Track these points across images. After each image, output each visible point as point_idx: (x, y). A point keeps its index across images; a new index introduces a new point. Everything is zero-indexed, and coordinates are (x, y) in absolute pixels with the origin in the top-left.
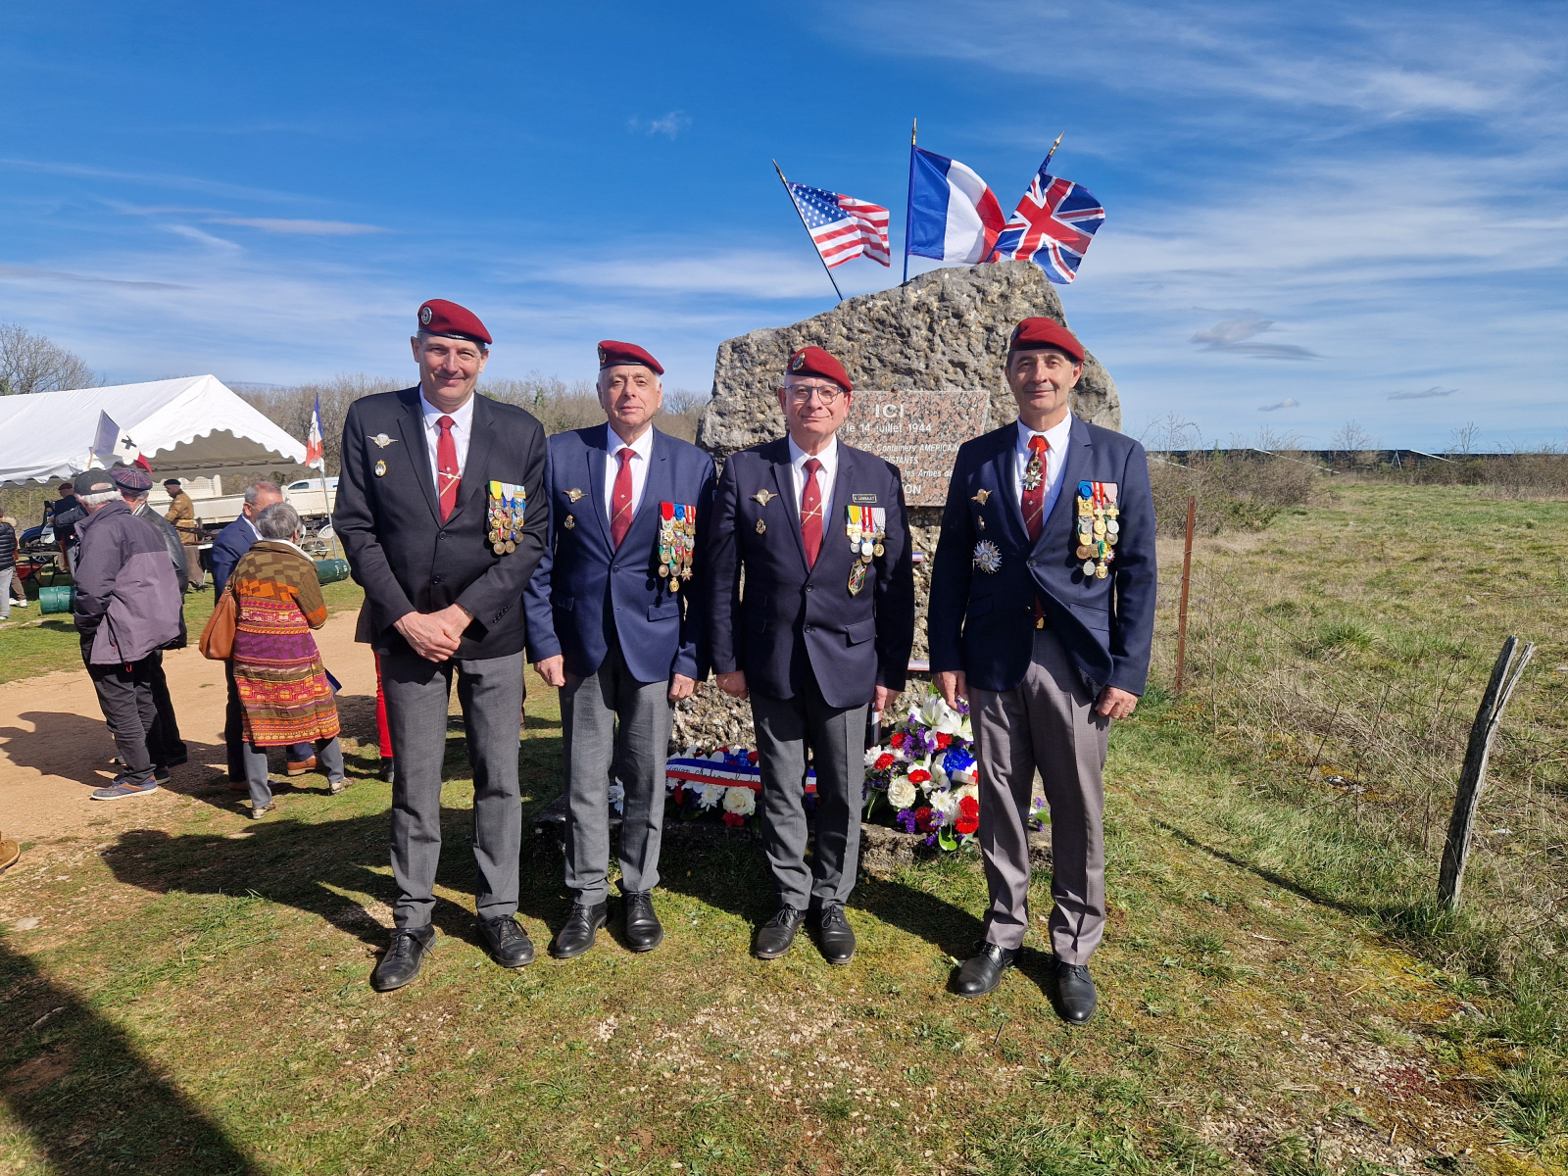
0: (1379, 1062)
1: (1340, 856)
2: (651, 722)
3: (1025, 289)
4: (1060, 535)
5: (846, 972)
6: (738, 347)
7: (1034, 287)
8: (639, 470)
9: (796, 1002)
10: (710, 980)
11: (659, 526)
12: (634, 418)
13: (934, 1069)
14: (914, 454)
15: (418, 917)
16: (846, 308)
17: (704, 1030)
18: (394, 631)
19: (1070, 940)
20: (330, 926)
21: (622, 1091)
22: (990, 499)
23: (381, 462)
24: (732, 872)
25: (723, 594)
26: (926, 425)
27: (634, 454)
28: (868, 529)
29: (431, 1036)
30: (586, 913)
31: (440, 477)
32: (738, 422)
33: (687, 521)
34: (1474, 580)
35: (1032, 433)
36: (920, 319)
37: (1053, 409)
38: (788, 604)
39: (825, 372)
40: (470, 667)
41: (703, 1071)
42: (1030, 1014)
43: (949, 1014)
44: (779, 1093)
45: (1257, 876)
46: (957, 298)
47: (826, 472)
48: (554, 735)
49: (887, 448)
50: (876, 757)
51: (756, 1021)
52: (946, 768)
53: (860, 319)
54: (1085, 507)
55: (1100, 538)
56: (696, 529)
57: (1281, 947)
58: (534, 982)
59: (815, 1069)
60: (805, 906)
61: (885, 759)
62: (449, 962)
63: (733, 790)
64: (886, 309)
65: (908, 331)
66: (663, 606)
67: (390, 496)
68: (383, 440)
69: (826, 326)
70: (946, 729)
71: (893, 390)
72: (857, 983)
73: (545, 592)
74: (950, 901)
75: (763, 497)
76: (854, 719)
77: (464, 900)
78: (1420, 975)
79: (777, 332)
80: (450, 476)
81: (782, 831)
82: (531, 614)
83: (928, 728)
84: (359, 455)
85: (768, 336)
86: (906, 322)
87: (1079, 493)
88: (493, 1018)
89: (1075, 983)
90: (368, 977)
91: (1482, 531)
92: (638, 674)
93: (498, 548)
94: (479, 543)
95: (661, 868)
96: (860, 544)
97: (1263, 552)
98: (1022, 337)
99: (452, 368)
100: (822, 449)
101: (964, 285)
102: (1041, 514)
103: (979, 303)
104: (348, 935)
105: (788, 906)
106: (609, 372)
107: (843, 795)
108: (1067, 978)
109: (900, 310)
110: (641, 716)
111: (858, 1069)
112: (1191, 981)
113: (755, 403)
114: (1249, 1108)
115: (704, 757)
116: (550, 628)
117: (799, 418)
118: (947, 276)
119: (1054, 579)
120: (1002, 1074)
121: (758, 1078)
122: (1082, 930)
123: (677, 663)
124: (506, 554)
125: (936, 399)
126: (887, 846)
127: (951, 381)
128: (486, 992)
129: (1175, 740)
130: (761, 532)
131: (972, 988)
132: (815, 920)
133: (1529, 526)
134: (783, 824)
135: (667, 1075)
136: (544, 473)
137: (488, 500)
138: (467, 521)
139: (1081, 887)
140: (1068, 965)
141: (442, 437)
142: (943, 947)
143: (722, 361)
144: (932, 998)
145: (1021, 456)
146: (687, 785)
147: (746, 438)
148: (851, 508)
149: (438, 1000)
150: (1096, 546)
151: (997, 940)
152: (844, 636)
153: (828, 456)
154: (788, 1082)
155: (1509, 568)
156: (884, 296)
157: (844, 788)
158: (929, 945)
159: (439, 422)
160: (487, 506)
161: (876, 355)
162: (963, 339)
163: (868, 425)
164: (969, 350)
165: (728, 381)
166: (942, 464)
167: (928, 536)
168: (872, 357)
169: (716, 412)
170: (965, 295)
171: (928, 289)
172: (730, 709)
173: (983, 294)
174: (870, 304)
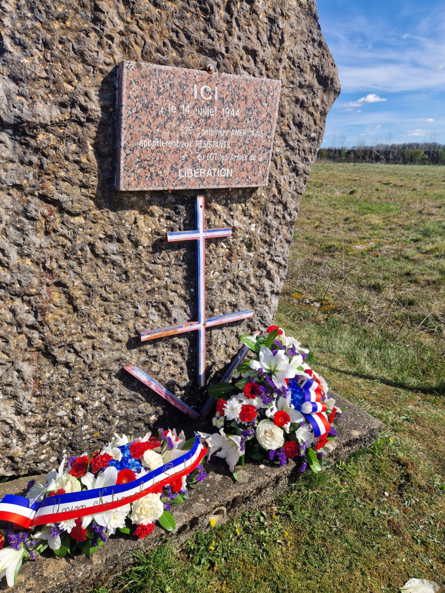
14: (227, 139)
26: (236, 110)
50: (237, 409)
61: (245, 409)
63: (140, 502)
65: (212, 7)
127: (245, 68)
161: (183, 30)
162: (253, 29)
163: (188, 106)
164: (258, 39)
165: (18, 35)
166: (247, 149)
167: (232, 213)
168: (180, 31)
169: (9, 76)
172: (73, 397)
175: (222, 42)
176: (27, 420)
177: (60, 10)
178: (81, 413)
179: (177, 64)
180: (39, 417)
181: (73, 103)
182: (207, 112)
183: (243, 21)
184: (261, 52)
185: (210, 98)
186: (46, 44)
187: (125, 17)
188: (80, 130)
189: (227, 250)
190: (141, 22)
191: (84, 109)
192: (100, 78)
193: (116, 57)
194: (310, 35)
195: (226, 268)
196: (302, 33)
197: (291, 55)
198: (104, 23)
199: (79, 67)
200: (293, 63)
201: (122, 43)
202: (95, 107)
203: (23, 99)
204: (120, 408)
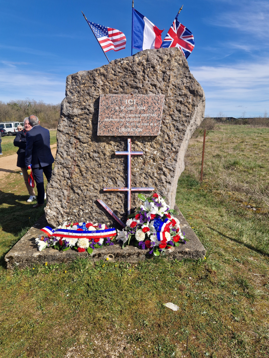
3: (176, 58)
6: (74, 78)
7: (179, 57)
10: (73, 330)
14: (139, 117)
16: (113, 64)
26: (143, 107)
32: (76, 106)
36: (140, 68)
45: (246, 247)
46: (153, 61)
49: (130, 115)
50: (131, 223)
52: (155, 226)
53: (118, 68)
57: (263, 278)
61: (133, 224)
63: (81, 239)
64: (128, 64)
65: (136, 72)
69: (106, 70)
70: (154, 213)
71: (131, 94)
79: (88, 72)
83: (148, 212)
85: (85, 73)
86: (135, 69)
101: (155, 56)
103: (160, 63)
109: (133, 65)
112: (244, 302)
113: (82, 99)
118: (149, 52)
125: (147, 97)
126: (136, 254)
127: (151, 91)
143: (68, 83)
146: (64, 239)
147: (79, 112)
156: (127, 59)
161: (125, 82)
162: (155, 76)
163: (123, 107)
164: (157, 80)
165: (71, 90)
166: (149, 121)
167: (145, 146)
168: (123, 82)
169: (67, 102)
170: (155, 60)
171: (142, 57)
172: (79, 206)
173: (162, 59)
174: (122, 62)
175: (141, 83)
176: (64, 210)
177: (83, 82)
178: (81, 213)
179: (122, 93)
180: (68, 210)
181: (85, 108)
182: (131, 108)
183: (150, 75)
184: (158, 85)
185: (132, 103)
186: (78, 92)
187: (103, 81)
188: (87, 116)
189: (143, 161)
190: (109, 81)
191: (88, 110)
192: (94, 100)
193: (100, 93)
194: (185, 75)
195: (142, 168)
196: (180, 74)
197: (174, 83)
198: (96, 84)
199: (88, 98)
200: (175, 87)
201: (102, 89)
202: (92, 109)
203: (70, 108)
204: (95, 215)
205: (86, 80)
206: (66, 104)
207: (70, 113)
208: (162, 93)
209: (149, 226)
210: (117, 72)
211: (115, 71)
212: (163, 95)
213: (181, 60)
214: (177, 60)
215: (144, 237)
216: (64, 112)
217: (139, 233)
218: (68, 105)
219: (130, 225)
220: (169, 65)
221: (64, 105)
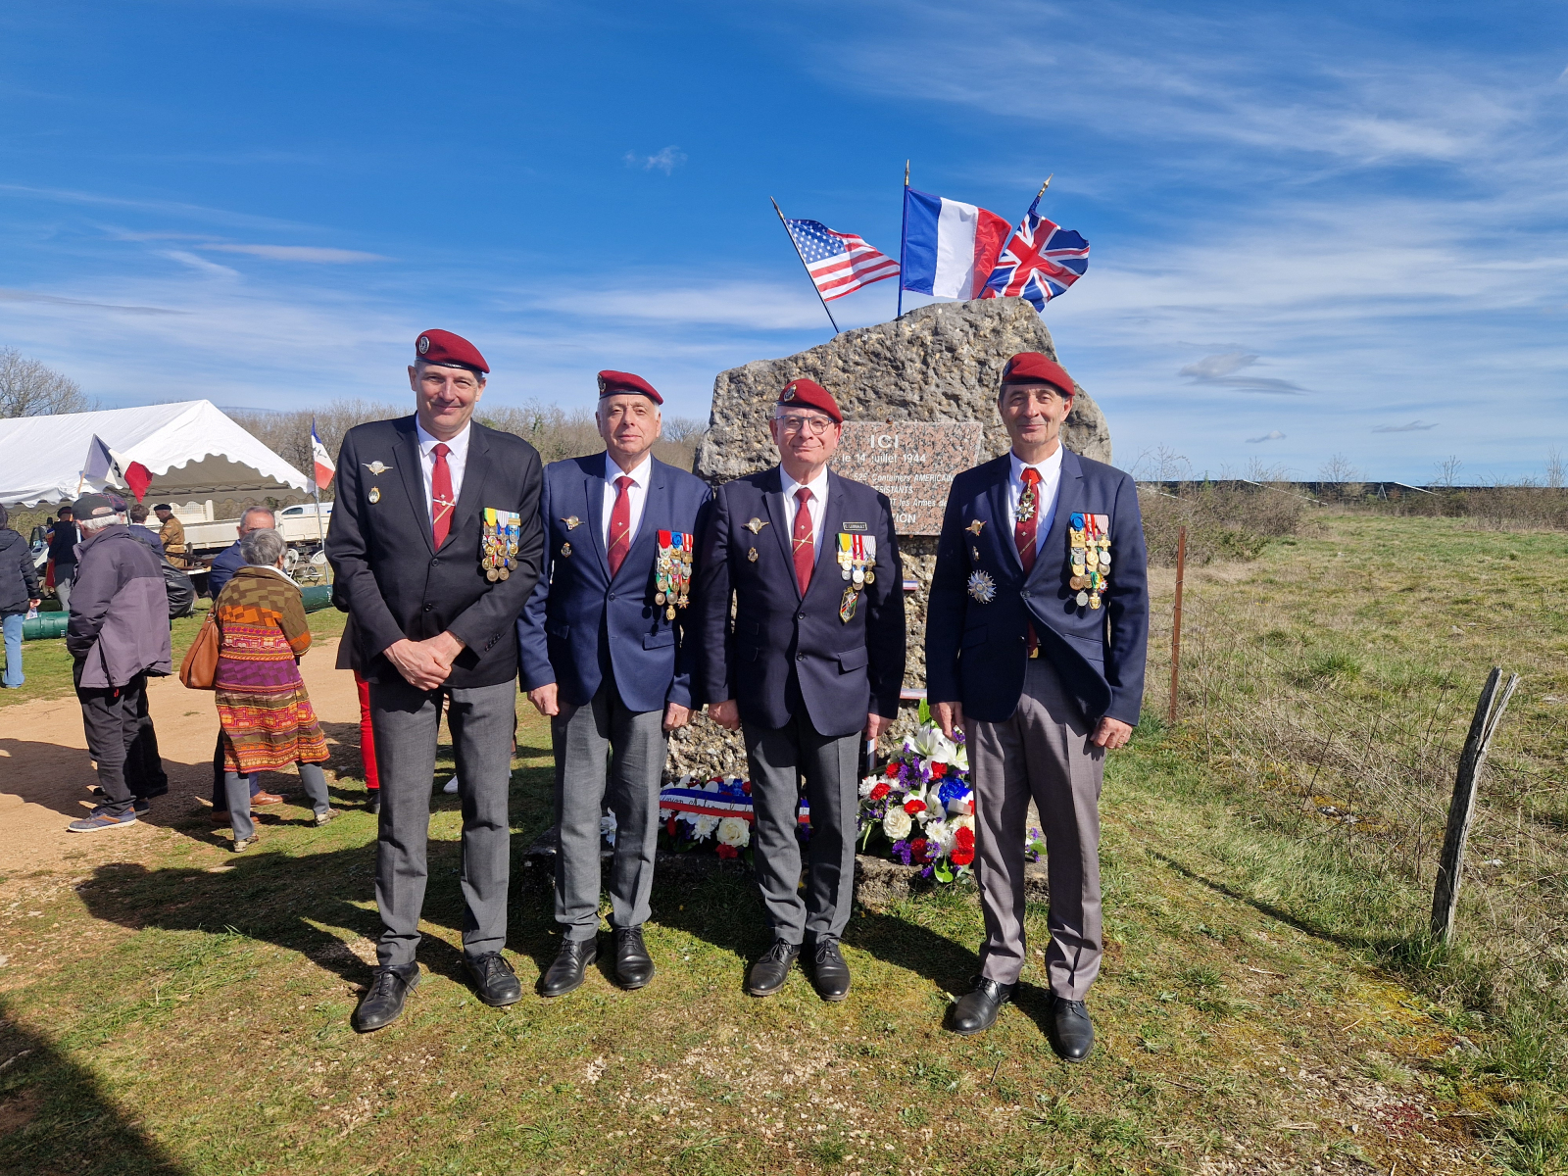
0: (1376, 1099)
1: (1336, 888)
2: (645, 752)
3: (1017, 324)
4: (1054, 565)
5: (841, 1009)
6: (735, 378)
7: (1026, 322)
8: (637, 498)
9: (789, 1041)
10: (702, 1019)
11: (656, 554)
12: (633, 446)
13: (929, 1110)
14: (909, 484)
15: (402, 953)
16: (842, 341)
17: (695, 1071)
18: (384, 658)
19: (1067, 974)
20: (311, 964)
21: (610, 1136)
22: (983, 530)
23: (375, 489)
24: (726, 906)
25: (715, 623)
26: (920, 455)
27: (632, 482)
28: (859, 557)
29: (412, 1079)
30: (575, 949)
31: (435, 504)
32: (735, 451)
33: (685, 549)
34: (1460, 610)
35: (1024, 466)
36: (915, 352)
37: (1046, 442)
38: (780, 631)
39: (816, 403)
40: (461, 696)
41: (693, 1114)
42: (1027, 1051)
43: (945, 1052)
44: (771, 1136)
45: (1253, 908)
46: (950, 332)
47: (817, 501)
48: (546, 765)
49: (881, 478)
50: (872, 787)
51: (747, 1061)
52: (942, 798)
53: (855, 352)
54: (1078, 538)
55: (1092, 569)
56: (694, 557)
57: (1278, 981)
58: (521, 1021)
59: (808, 1110)
60: (799, 941)
61: (881, 789)
62: (433, 1001)
63: (728, 821)
64: (881, 342)
65: (903, 363)
66: (659, 634)
67: (383, 523)
68: (377, 467)
69: (822, 358)
70: (941, 759)
71: (888, 421)
72: (851, 1019)
73: (539, 620)
74: (946, 935)
75: (755, 525)
76: (848, 747)
77: (451, 936)
78: (1415, 1010)
79: (774, 364)
80: (444, 503)
81: (775, 863)
82: (524, 642)
83: (923, 758)
84: (352, 483)
85: (765, 367)
86: (901, 355)
87: (1071, 524)
88: (478, 1060)
89: (1072, 1019)
90: (349, 1017)
91: (1466, 562)
92: (630, 702)
93: (492, 575)
94: (470, 570)
95: (652, 902)
96: (851, 571)
97: (1253, 581)
98: (1014, 372)
99: (449, 396)
100: (812, 479)
101: (957, 320)
102: (1034, 545)
103: (972, 338)
104: (329, 973)
105: (782, 941)
106: (608, 401)
107: (837, 825)
108: (1065, 1014)
109: (895, 344)
110: (635, 746)
111: (852, 1110)
112: (1189, 1016)
113: (751, 433)
114: (1248, 1147)
115: (698, 787)
116: (544, 656)
117: (790, 448)
118: (940, 311)
119: (1049, 610)
120: (998, 1114)
121: (750, 1121)
122: (1079, 965)
123: (673, 692)
124: (499, 581)
125: (930, 430)
126: (882, 878)
127: (945, 413)
128: (470, 1032)
129: (1170, 769)
130: (753, 560)
131: (968, 1025)
132: (809, 955)
133: (1513, 557)
134: (775, 856)
135: (656, 1118)
136: (540, 499)
137: (482, 527)
138: (461, 547)
139: (1077, 919)
140: (1064, 1001)
141: (437, 463)
142: (939, 983)
143: (719, 391)
144: (927, 1036)
145: (1014, 488)
146: (681, 816)
147: (742, 467)
148: (841, 536)
149: (421, 1040)
150: (1088, 576)
151: (993, 974)
152: (836, 664)
153: (819, 485)
154: (780, 1125)
155: (1494, 599)
156: (879, 330)
157: (837, 818)
158: (925, 981)
159: (435, 450)
160: (481, 533)
161: (871, 388)
162: (956, 373)
163: (864, 455)
164: (963, 383)
165: (725, 411)
166: (936, 494)
167: (923, 565)
168: (867, 388)
169: (714, 442)
170: (958, 330)
171: (921, 323)
172: (725, 738)
173: (976, 329)
174: (865, 338)
175: (917, 391)
177: (759, 388)
178: (730, 758)
179: (862, 417)
182: (885, 459)
183: (942, 369)
184: (965, 395)
185: (889, 445)
186: (744, 415)
189: (917, 608)
195: (915, 629)
203: (720, 457)
205: (767, 384)
206: (709, 447)
207: (719, 471)
208: (976, 418)
209: (926, 798)
210: (851, 364)
211: (845, 362)
212: (978, 423)
213: (1031, 329)
214: (1021, 329)
215: (909, 827)
216: (703, 469)
217: (893, 816)
218: (715, 448)
219: (868, 792)
220: (998, 345)
221: (705, 448)
